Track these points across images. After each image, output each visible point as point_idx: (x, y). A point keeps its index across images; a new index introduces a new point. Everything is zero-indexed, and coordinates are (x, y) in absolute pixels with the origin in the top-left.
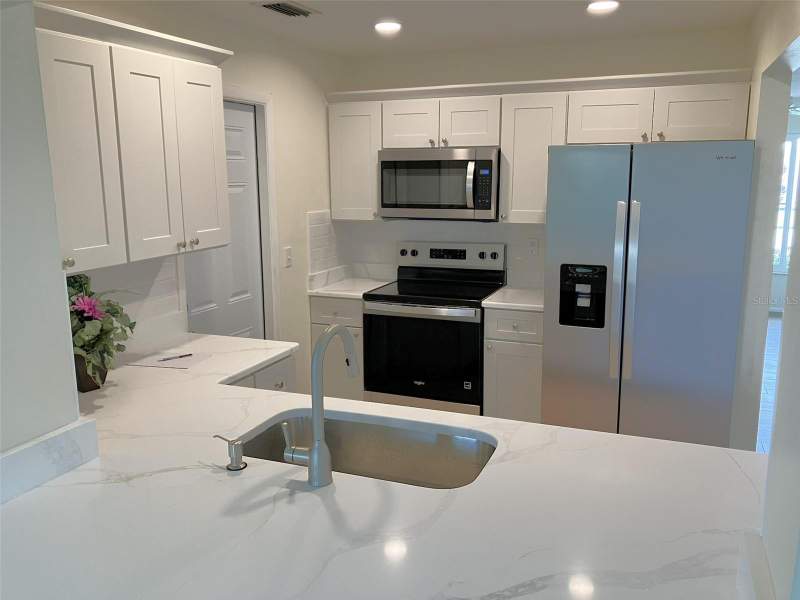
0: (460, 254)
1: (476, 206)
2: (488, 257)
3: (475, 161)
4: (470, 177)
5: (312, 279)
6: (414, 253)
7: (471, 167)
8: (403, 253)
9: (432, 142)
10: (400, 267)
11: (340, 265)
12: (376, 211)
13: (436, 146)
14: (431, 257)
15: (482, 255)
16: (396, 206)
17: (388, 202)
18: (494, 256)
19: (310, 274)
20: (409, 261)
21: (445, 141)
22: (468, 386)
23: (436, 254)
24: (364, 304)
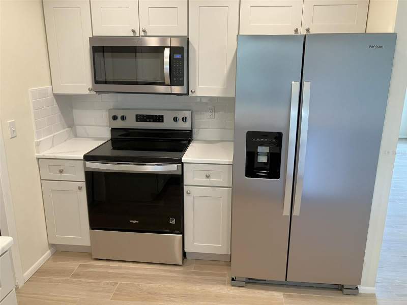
0: (160, 119)
1: (172, 84)
2: (180, 121)
3: (170, 47)
4: (167, 60)
5: (38, 144)
6: (123, 118)
7: (167, 52)
8: (115, 118)
9: (134, 31)
10: (112, 129)
11: (64, 128)
12: (90, 86)
13: (138, 35)
14: (137, 121)
15: (175, 119)
16: (106, 83)
17: (100, 80)
18: (184, 119)
19: (35, 141)
20: (119, 124)
21: (144, 31)
22: (173, 221)
23: (140, 118)
24: (85, 165)
